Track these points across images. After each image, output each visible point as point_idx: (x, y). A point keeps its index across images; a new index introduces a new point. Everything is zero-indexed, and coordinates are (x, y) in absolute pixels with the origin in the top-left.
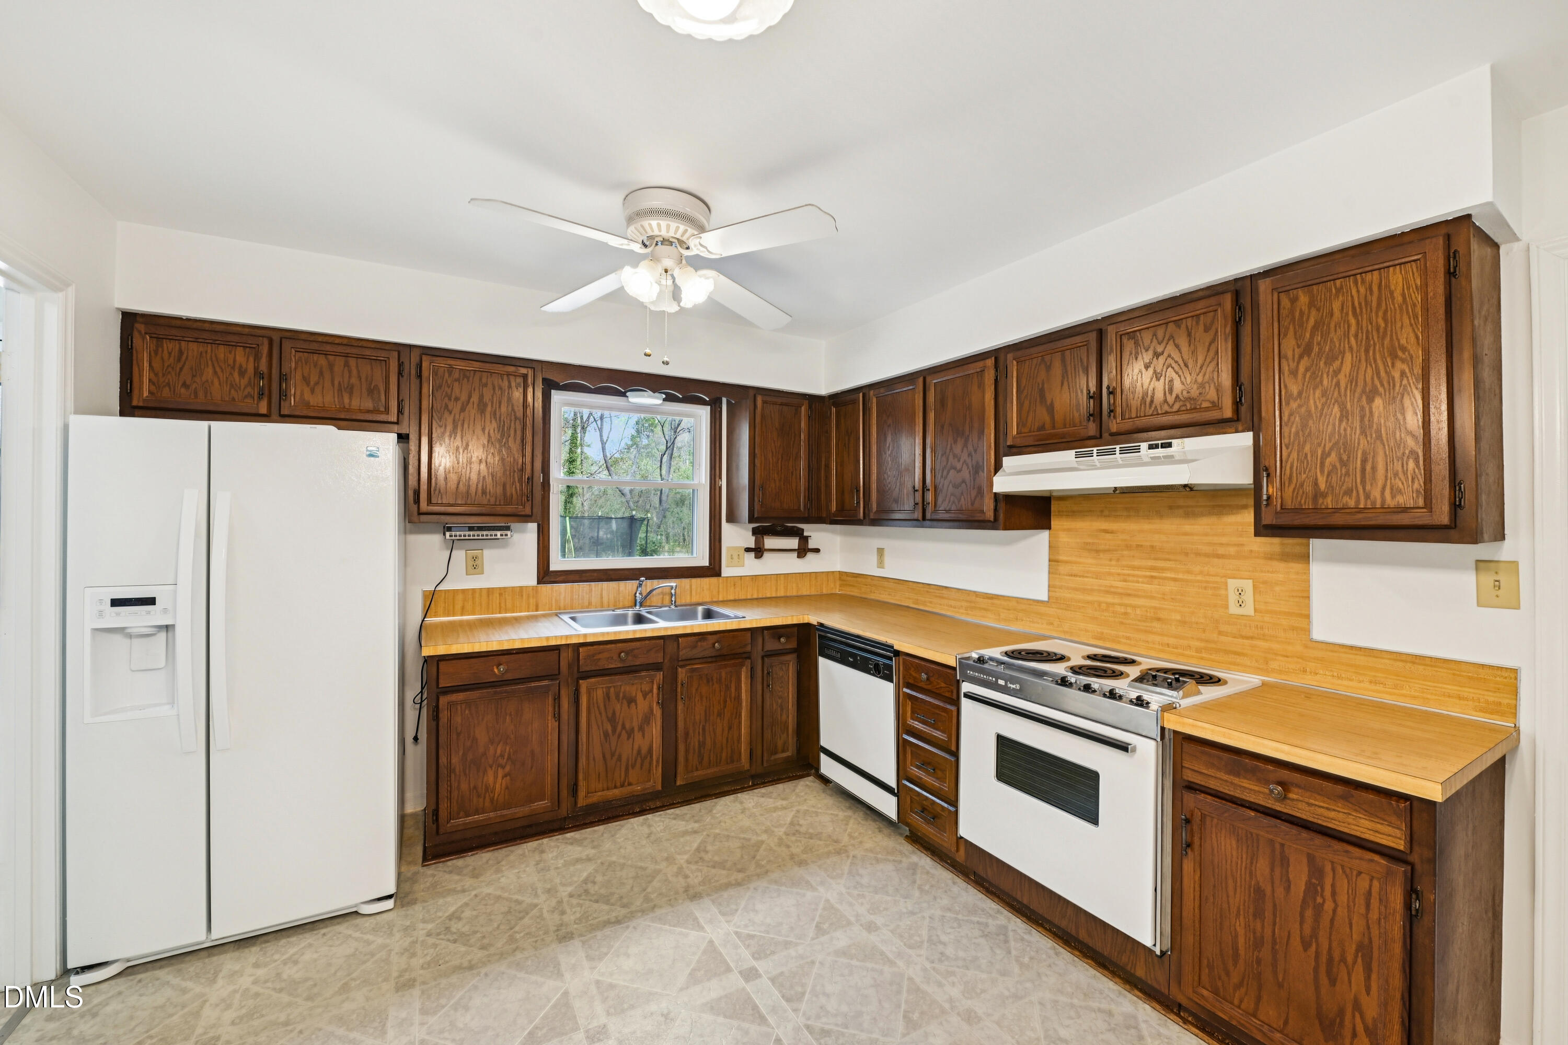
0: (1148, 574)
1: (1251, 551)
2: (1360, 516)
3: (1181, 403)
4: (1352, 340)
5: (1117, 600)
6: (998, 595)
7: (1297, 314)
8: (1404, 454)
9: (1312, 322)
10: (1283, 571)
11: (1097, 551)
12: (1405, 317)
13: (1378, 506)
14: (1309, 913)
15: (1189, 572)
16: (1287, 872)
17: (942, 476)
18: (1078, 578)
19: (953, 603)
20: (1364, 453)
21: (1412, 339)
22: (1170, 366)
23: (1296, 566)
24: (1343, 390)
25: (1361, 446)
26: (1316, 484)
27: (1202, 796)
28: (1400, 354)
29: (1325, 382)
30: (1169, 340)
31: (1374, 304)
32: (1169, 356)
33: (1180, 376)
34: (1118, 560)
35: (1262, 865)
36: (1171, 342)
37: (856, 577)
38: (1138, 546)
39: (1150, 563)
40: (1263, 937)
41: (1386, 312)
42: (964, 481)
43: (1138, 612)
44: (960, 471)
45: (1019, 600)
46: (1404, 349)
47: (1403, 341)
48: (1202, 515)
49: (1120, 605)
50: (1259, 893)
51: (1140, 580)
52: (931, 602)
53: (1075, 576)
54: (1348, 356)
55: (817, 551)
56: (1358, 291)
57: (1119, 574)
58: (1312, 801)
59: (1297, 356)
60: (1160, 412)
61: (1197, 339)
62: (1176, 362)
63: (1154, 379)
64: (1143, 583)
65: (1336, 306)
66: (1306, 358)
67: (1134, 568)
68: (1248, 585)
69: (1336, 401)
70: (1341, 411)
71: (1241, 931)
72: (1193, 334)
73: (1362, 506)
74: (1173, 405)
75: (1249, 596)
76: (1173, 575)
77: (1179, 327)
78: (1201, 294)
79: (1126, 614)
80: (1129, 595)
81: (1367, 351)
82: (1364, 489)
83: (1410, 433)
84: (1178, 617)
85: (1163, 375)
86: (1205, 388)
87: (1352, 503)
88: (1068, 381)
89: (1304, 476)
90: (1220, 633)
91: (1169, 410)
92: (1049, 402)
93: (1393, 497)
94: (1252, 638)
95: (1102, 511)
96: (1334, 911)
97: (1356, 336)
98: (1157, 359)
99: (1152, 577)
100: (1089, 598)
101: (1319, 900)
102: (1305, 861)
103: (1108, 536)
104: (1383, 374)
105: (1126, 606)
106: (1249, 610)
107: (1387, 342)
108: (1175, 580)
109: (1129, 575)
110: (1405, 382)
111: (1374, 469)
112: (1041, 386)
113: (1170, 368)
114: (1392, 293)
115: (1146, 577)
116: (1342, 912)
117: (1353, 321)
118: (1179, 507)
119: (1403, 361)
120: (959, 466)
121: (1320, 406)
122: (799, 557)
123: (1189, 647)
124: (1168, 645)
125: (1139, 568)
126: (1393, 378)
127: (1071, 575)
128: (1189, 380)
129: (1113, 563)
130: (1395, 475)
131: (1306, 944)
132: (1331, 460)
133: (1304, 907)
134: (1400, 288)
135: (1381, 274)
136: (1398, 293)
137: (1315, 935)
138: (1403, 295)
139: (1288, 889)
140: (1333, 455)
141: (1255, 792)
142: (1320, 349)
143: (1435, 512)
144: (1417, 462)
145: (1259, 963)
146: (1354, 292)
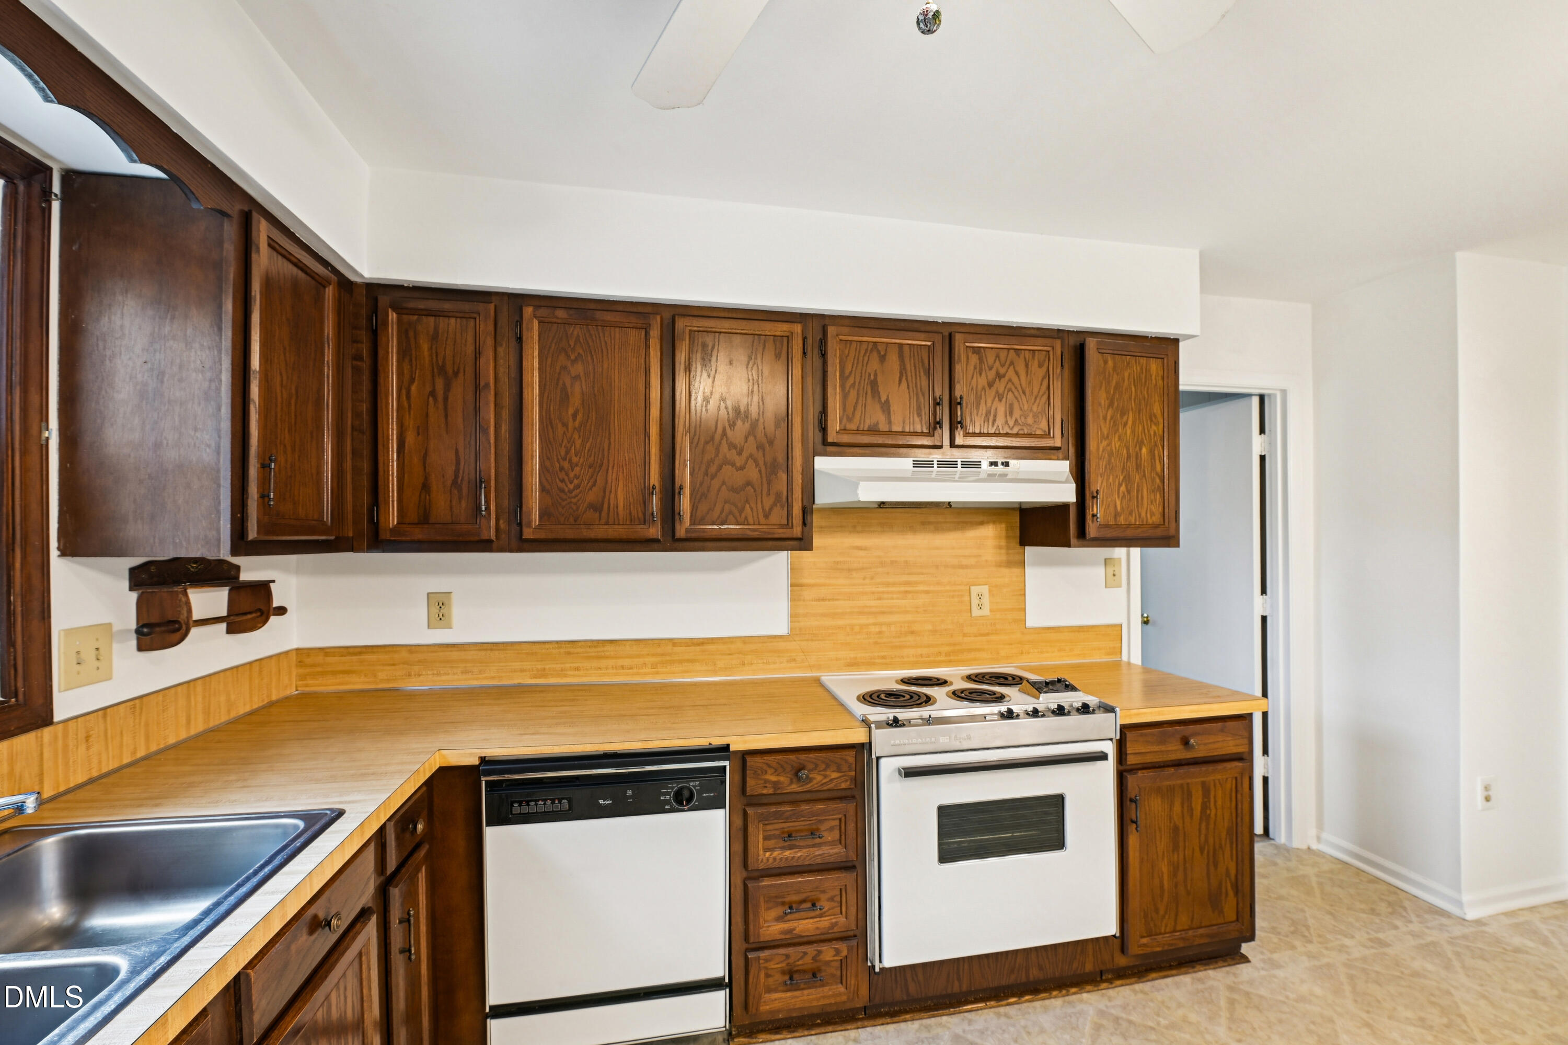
0: (903, 589)
1: (986, 561)
2: (1140, 530)
3: (1020, 427)
4: (1133, 402)
5: (871, 620)
6: (712, 639)
7: (1107, 374)
8: (1155, 488)
9: (1114, 382)
10: (1008, 575)
11: (850, 570)
12: (1156, 395)
13: (1145, 523)
14: (1203, 825)
15: (938, 583)
16: (1191, 803)
17: (706, 474)
18: (827, 603)
19: (627, 662)
20: (1138, 484)
21: (1159, 411)
22: (1010, 390)
23: (1016, 571)
24: (1128, 437)
25: (1137, 480)
26: (1116, 506)
27: (1140, 773)
28: (1154, 419)
29: (1120, 430)
30: (1010, 365)
31: (1143, 381)
32: (1010, 380)
33: (1018, 401)
34: (872, 578)
35: (1177, 808)
36: (1012, 367)
37: (360, 653)
38: (892, 562)
39: (905, 578)
40: (1178, 864)
41: (1148, 388)
42: (749, 483)
43: (893, 628)
44: (742, 468)
45: (746, 640)
46: (1155, 416)
47: (1155, 411)
48: (949, 530)
49: (875, 624)
50: (1176, 829)
51: (895, 596)
52: (577, 669)
53: (823, 600)
54: (1131, 413)
55: (282, 611)
56: (1137, 369)
57: (873, 593)
58: (1207, 741)
59: (1106, 406)
60: (1002, 432)
61: (1033, 372)
62: (1016, 388)
63: (997, 399)
64: (898, 599)
65: (1126, 374)
66: (1111, 409)
67: (888, 584)
68: (985, 590)
69: (1125, 445)
70: (1127, 453)
71: (1165, 869)
72: (1030, 366)
73: (1137, 523)
74: (1013, 427)
75: (986, 600)
76: (926, 588)
77: (1018, 355)
78: (1033, 332)
79: (880, 633)
80: (883, 613)
81: (1139, 413)
82: (1138, 510)
83: (1157, 474)
84: (930, 627)
85: (1005, 396)
86: (1038, 417)
87: (1133, 521)
88: (907, 379)
89: (1109, 499)
90: (965, 635)
91: (1010, 432)
92: (883, 399)
93: (1151, 517)
94: (987, 634)
95: (854, 527)
96: (1216, 815)
97: (1135, 401)
98: (1000, 380)
99: (906, 592)
100: (840, 622)
101: (1208, 812)
102: (1200, 788)
103: (862, 553)
104: (1146, 431)
105: (881, 624)
106: (986, 611)
107: (1148, 408)
108: (927, 592)
109: (883, 592)
110: (1155, 439)
111: (1142, 497)
112: (872, 377)
113: (1010, 393)
114: (1151, 376)
115: (899, 592)
116: (1219, 813)
117: (1133, 389)
118: (930, 523)
119: (1155, 424)
120: (739, 461)
121: (1117, 446)
122: (229, 631)
123: (940, 653)
124: (921, 655)
125: (894, 584)
126: (1151, 435)
127: (819, 600)
128: (1026, 407)
129: (867, 581)
130: (1152, 502)
131: (1202, 850)
132: (1123, 488)
133: (1200, 824)
134: (1154, 374)
135: (1147, 360)
136: (1153, 377)
137: (1206, 841)
138: (1156, 379)
139: (1192, 816)
140: (1124, 485)
141: (1175, 751)
142: (1118, 405)
143: (1169, 527)
144: (1160, 494)
145: (1176, 886)
146: (1135, 367)
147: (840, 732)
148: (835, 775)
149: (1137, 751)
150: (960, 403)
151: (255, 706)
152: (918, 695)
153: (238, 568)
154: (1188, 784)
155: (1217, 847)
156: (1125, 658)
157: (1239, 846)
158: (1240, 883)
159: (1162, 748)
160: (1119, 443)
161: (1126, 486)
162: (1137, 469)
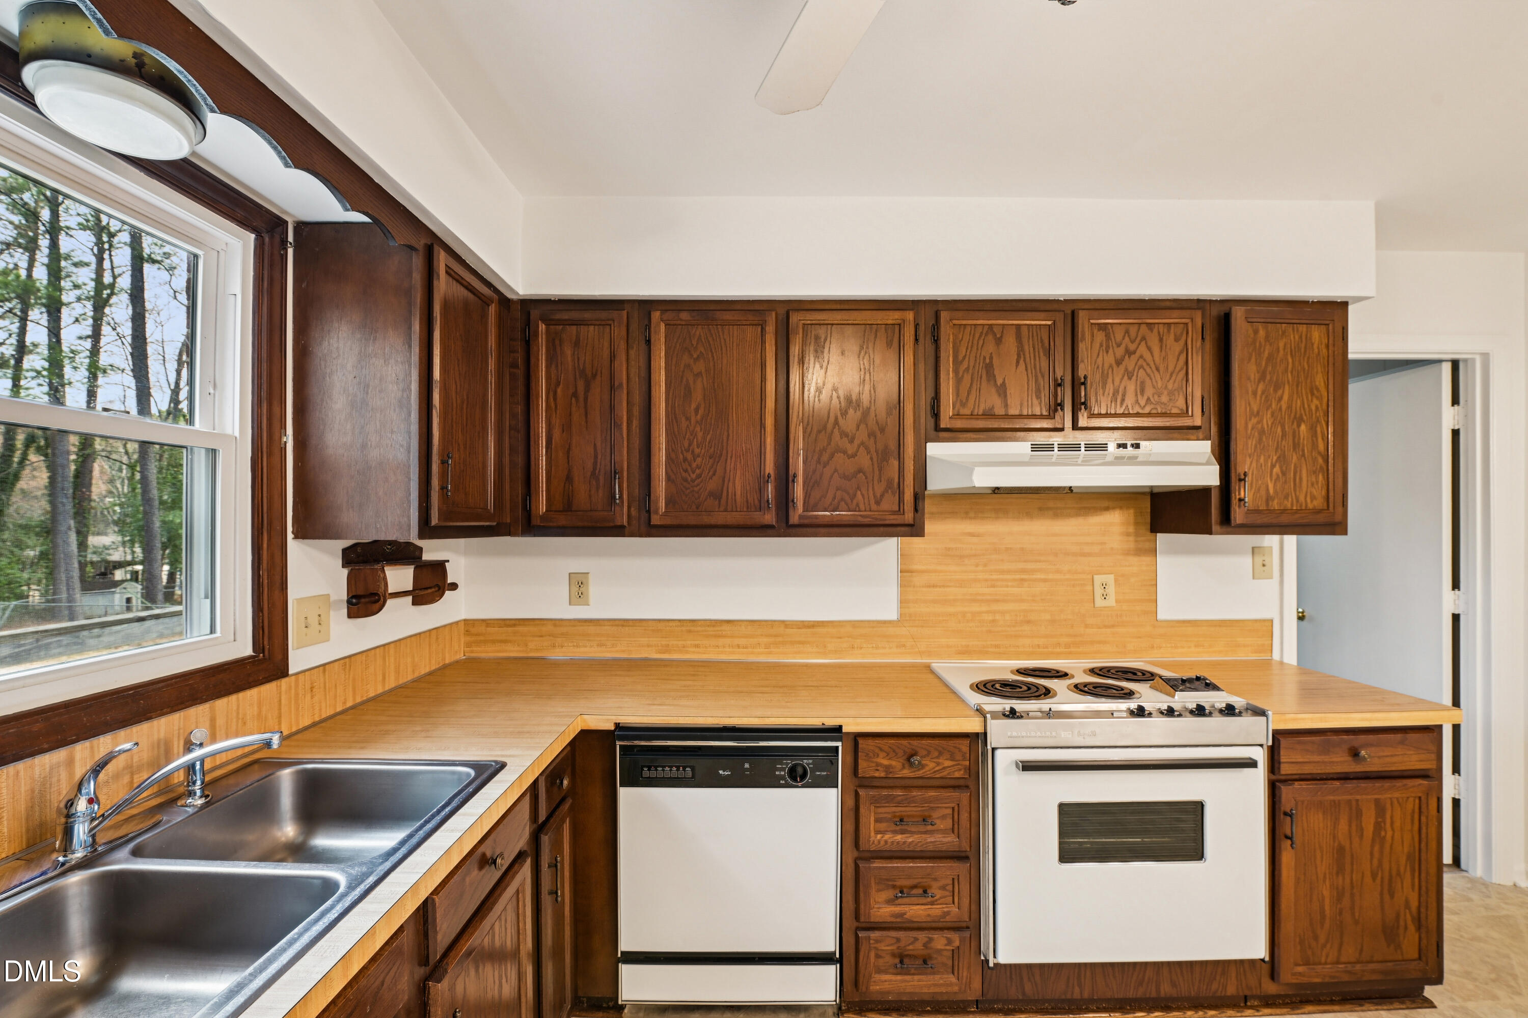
0: (1018, 577)
1: (1112, 549)
2: (1297, 516)
3: (1152, 406)
4: (1289, 374)
5: (984, 608)
6: (823, 622)
7: (1258, 344)
8: (1316, 469)
9: (1266, 354)
10: (1136, 564)
11: (962, 557)
12: (1319, 366)
13: (1304, 508)
14: (1377, 848)
15: (1058, 571)
16: (1361, 822)
17: (819, 462)
18: (938, 589)
19: (742, 641)
20: (1295, 465)
21: (1322, 384)
22: (1141, 367)
23: (1147, 559)
24: (1283, 414)
25: (1294, 461)
26: (1268, 490)
27: (1297, 785)
28: (1315, 392)
29: (1274, 406)
30: (1141, 341)
31: (1303, 350)
32: (1141, 357)
33: (1151, 379)
34: (985, 565)
35: (1343, 825)
36: (1143, 343)
37: (514, 625)
38: (1007, 549)
39: (1021, 566)
40: (1344, 888)
41: (1308, 358)
42: (860, 471)
43: (1007, 617)
44: (854, 456)
45: (855, 624)
46: (1318, 389)
47: (1317, 383)
48: (1069, 516)
49: (988, 612)
50: (1341, 850)
51: (1010, 584)
52: (697, 646)
53: (934, 586)
54: (1287, 387)
55: (454, 586)
56: (1294, 337)
57: (986, 580)
58: (1381, 754)
59: (1257, 380)
60: (1131, 412)
61: (1168, 347)
62: (1148, 364)
63: (1126, 377)
64: (1013, 586)
65: (1281, 345)
66: (1262, 383)
67: (1003, 572)
68: (1110, 579)
69: (1280, 422)
70: (1282, 431)
71: (1326, 893)
72: (1164, 342)
73: (1295, 508)
74: (1144, 406)
75: (1111, 590)
76: (1043, 576)
77: (1151, 330)
78: (1168, 304)
79: (994, 621)
80: (997, 601)
81: (1297, 386)
82: (1295, 494)
83: (1319, 453)
84: (1047, 617)
85: (1135, 374)
86: (1174, 394)
87: (1289, 506)
88: (1025, 361)
89: (1260, 482)
90: (1087, 626)
91: (1141, 411)
92: (999, 382)
93: (1312, 501)
94: (1113, 626)
95: (967, 513)
96: (1393, 837)
97: (1292, 373)
98: (1129, 357)
99: (1022, 580)
100: (951, 609)
101: (1383, 834)
102: (1373, 806)
103: (975, 540)
104: (1306, 406)
105: (994, 612)
106: (1111, 602)
107: (1309, 381)
108: (1045, 580)
109: (997, 580)
110: (1318, 414)
111: (1301, 479)
112: (988, 361)
113: (1141, 370)
114: (1313, 344)
115: (1014, 580)
116: (1397, 835)
117: (1290, 360)
118: (1049, 509)
119: (1317, 398)
120: (851, 449)
121: (1270, 424)
122: (415, 603)
123: (1059, 644)
124: (1039, 646)
125: (1009, 572)
126: (1312, 410)
127: (929, 586)
128: (1160, 385)
129: (980, 568)
130: (1313, 485)
131: (1374, 876)
132: (1277, 470)
133: (1372, 846)
134: (1316, 343)
135: (1307, 328)
136: (1315, 346)
137: (1380, 864)
138: (1318, 348)
139: (1361, 837)
140: (1277, 466)
141: (1340, 762)
142: (1271, 378)
143: (1334, 513)
144: (1323, 475)
145: (1341, 913)
146: (1292, 336)
147: (953, 720)
148: (948, 763)
149: (1293, 760)
150: (1084, 384)
151: (433, 668)
152: (1037, 687)
153: (421, 549)
154: (1357, 801)
155: (1394, 873)
156: (1276, 656)
157: (1423, 875)
158: (1423, 916)
159: (1326, 758)
160: (1272, 420)
161: (1281, 467)
162: (1294, 449)
